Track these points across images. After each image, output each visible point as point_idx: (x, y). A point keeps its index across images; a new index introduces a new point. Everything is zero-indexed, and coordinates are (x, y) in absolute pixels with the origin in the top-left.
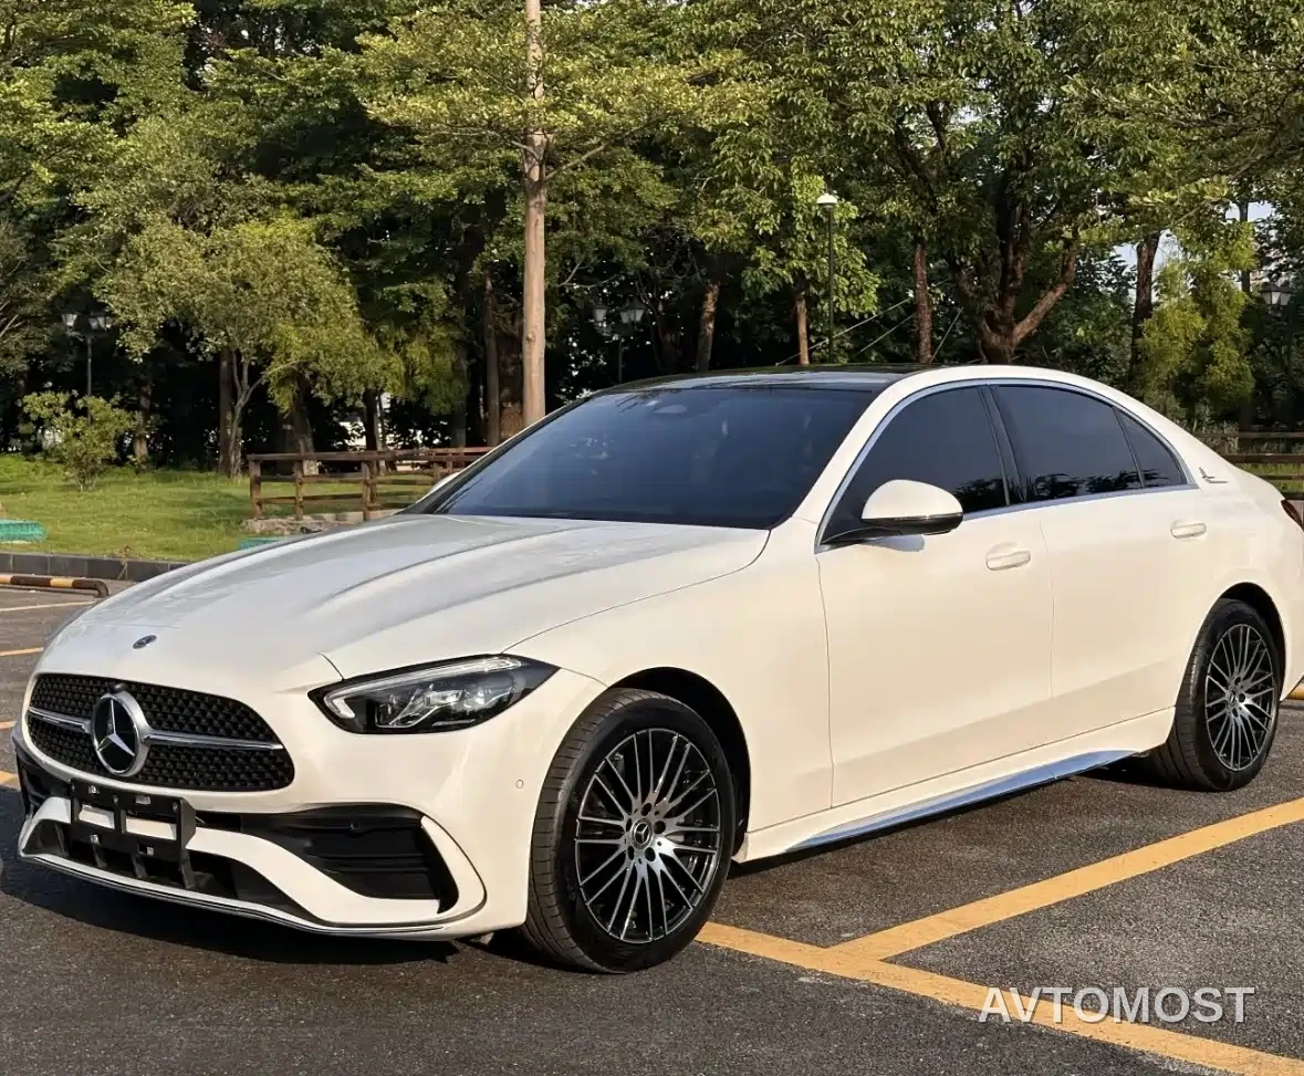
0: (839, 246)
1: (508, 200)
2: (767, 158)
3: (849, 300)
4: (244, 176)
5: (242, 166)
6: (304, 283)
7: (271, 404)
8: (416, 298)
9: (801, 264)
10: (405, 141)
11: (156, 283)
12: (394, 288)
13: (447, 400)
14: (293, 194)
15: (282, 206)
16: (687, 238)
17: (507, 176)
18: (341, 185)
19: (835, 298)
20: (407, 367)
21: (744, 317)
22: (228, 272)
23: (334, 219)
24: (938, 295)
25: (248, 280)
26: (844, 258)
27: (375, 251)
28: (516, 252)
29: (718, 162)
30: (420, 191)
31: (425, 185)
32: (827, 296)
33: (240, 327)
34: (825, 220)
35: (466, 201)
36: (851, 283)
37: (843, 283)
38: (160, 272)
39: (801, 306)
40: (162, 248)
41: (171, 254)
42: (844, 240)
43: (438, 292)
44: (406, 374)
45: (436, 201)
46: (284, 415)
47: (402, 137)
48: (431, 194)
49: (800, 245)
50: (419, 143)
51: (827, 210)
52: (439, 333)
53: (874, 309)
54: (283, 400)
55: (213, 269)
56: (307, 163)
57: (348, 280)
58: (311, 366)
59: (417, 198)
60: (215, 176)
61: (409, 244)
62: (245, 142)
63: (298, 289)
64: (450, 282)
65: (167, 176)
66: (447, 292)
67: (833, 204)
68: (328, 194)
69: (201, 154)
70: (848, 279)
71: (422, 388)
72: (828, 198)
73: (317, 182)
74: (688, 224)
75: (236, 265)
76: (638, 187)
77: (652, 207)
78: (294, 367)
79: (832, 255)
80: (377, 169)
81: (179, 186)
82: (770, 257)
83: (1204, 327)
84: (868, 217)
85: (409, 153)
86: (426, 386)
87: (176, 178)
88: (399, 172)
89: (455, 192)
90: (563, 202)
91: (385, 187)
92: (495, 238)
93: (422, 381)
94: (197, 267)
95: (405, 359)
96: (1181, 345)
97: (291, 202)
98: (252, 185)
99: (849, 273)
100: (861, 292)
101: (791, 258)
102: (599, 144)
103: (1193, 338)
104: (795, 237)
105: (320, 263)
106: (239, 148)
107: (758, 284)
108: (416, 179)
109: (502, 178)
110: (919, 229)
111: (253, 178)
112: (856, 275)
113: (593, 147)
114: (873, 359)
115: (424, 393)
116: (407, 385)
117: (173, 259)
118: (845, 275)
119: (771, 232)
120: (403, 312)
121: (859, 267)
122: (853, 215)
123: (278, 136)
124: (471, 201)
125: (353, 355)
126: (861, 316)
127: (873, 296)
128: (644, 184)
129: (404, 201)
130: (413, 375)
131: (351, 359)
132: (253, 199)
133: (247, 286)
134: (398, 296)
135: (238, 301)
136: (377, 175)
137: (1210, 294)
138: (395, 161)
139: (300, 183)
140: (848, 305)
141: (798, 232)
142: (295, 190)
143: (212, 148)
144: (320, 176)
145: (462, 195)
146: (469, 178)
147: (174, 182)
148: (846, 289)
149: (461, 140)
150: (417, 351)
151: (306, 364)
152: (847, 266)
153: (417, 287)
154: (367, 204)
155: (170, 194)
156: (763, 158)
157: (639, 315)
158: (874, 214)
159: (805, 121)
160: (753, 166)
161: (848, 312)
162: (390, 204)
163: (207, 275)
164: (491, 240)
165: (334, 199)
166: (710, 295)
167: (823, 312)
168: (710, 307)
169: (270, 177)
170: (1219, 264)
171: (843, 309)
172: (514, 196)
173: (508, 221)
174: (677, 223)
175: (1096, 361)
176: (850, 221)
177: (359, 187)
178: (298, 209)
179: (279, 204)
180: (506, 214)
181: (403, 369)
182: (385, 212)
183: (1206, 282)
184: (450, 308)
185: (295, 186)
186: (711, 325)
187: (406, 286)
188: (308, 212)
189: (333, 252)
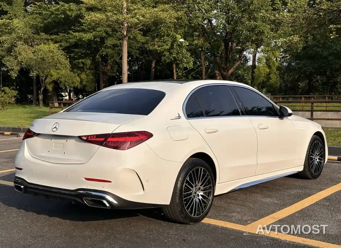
0: (184, 51)
1: (105, 40)
2: (172, 30)
3: (187, 64)
4: (40, 33)
5: (39, 31)
6: (58, 60)
7: (47, 89)
8: (83, 63)
9: (175, 56)
10: (80, 25)
11: (21, 59)
12: (78, 61)
13: (91, 88)
14: (52, 38)
15: (49, 41)
16: (148, 49)
17: (105, 34)
18: (65, 36)
19: (183, 64)
20: (81, 80)
21: (160, 68)
22: (39, 57)
23: (63, 44)
24: (207, 63)
25: (44, 59)
26: (185, 54)
27: (73, 52)
28: (108, 53)
29: (161, 31)
30: (84, 37)
31: (85, 36)
32: (182, 63)
33: (42, 70)
34: (181, 45)
35: (96, 40)
36: (187, 60)
37: (185, 60)
38: (22, 57)
39: (174, 66)
40: (23, 51)
41: (25, 52)
42: (185, 50)
43: (88, 62)
44: (81, 81)
45: (89, 40)
46: (50, 91)
47: (79, 24)
48: (87, 38)
49: (175, 51)
50: (84, 26)
51: (181, 43)
52: (88, 72)
53: (192, 66)
54: (50, 88)
55: (35, 56)
56: (56, 30)
57: (68, 59)
58: (60, 80)
59: (84, 39)
60: (33, 33)
61: (81, 50)
62: (40, 25)
63: (57, 61)
64: (91, 59)
65: (21, 33)
66: (90, 62)
67: (183, 41)
68: (61, 38)
69: (29, 28)
70: (186, 59)
71: (85, 85)
72: (182, 40)
73: (58, 35)
74: (148, 46)
75: (41, 55)
76: (137, 37)
77: (140, 42)
78: (55, 80)
79: (182, 54)
80: (74, 32)
81: (24, 36)
82: (168, 54)
83: (268, 71)
84: (190, 45)
85: (81, 28)
86: (86, 85)
87: (23, 33)
88: (79, 32)
89: (93, 38)
90: (119, 40)
91: (76, 36)
92: (102, 49)
93: (84, 83)
94: (32, 55)
95: (80, 78)
96: (263, 75)
97: (52, 40)
98: (42, 36)
99: (186, 58)
100: (189, 62)
101: (173, 54)
102: (141, 26)
103: (266, 74)
104: (174, 49)
105: (62, 55)
106: (39, 26)
107: (165, 60)
108: (83, 35)
109: (104, 34)
110: (202, 47)
111: (42, 34)
112: (188, 58)
113: (139, 27)
114: (190, 78)
115: (85, 86)
116: (81, 84)
117: (26, 53)
118: (185, 58)
119: (168, 48)
120: (80, 66)
121: (189, 56)
122: (187, 44)
123: (48, 24)
124: (97, 40)
125: (70, 77)
126: (189, 68)
127: (192, 63)
128: (138, 36)
129: (80, 40)
130: (82, 82)
131: (70, 78)
132: (42, 39)
133: (44, 60)
134: (79, 63)
135: (42, 64)
136: (73, 33)
137: (270, 63)
138: (78, 30)
139: (54, 35)
140: (186, 65)
141: (175, 48)
142: (53, 37)
143: (32, 27)
144: (59, 33)
145: (95, 38)
146: (96, 34)
147: (23, 35)
148: (186, 62)
149: (94, 25)
150: (83, 76)
151: (58, 79)
152: (186, 56)
153: (83, 60)
154: (71, 40)
155: (22, 38)
156: (171, 30)
157: (137, 68)
158: (191, 44)
159: (182, 21)
160: (169, 32)
161: (186, 67)
162: (77, 40)
163: (34, 57)
164: (101, 49)
165: (62, 39)
166: (153, 63)
167: (180, 67)
168: (153, 65)
169: (46, 33)
170: (272, 56)
171: (185, 66)
172: (107, 39)
173: (106, 45)
174: (146, 46)
175: (241, 79)
176: (187, 45)
177: (69, 36)
178: (54, 42)
179: (49, 40)
180: (105, 43)
181: (80, 80)
182: (75, 42)
183: (269, 60)
184: (91, 66)
185: (53, 36)
186: (154, 70)
187: (81, 60)
188: (56, 42)
189: (65, 52)
